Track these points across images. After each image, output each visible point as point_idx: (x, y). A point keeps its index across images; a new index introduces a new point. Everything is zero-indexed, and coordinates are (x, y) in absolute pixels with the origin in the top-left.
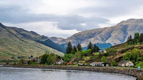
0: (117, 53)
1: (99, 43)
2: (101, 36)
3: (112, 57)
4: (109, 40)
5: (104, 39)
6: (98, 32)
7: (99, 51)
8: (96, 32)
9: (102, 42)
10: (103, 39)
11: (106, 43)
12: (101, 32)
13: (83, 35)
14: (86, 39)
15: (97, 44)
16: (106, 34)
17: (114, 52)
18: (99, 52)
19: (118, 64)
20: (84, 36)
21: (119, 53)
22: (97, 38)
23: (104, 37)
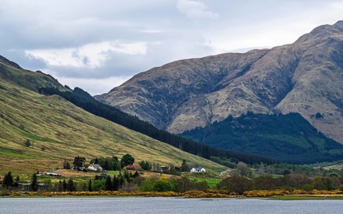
1: (255, 112)
2: (255, 84)
4: (293, 100)
5: (270, 97)
6: (236, 68)
8: (227, 66)
9: (265, 110)
10: (262, 98)
11: (281, 114)
12: (248, 68)
13: (177, 81)
14: (192, 95)
15: (248, 118)
16: (273, 74)
20: (183, 81)
22: (240, 90)
23: (268, 86)
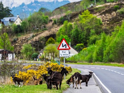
0: (50, 24)
3: (31, 35)
7: (2, 20)
17: (40, 21)
18: (3, 23)
19: (39, 53)
21: (53, 24)
